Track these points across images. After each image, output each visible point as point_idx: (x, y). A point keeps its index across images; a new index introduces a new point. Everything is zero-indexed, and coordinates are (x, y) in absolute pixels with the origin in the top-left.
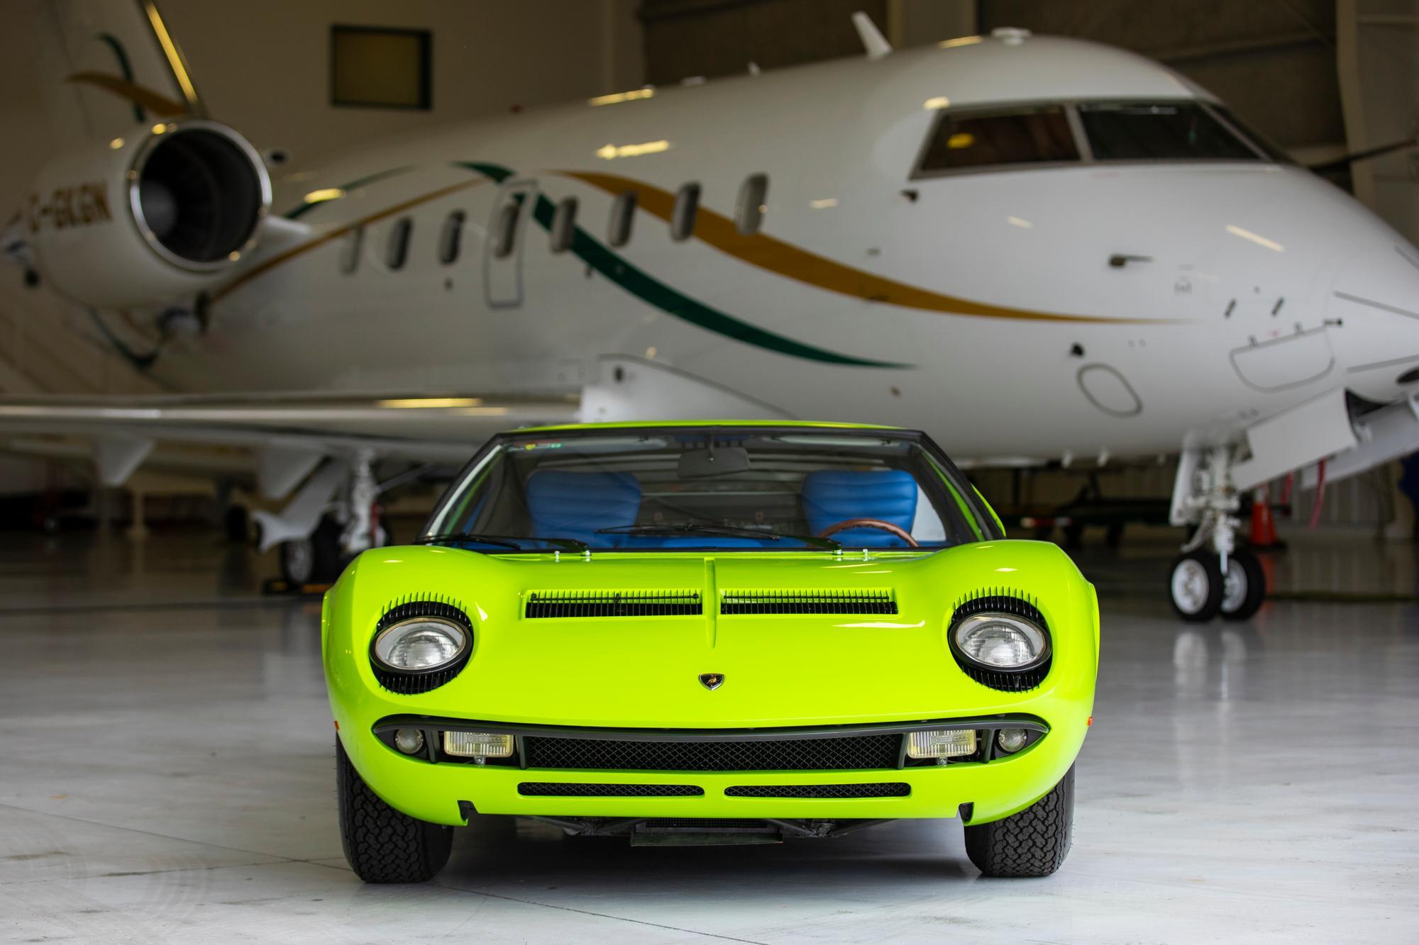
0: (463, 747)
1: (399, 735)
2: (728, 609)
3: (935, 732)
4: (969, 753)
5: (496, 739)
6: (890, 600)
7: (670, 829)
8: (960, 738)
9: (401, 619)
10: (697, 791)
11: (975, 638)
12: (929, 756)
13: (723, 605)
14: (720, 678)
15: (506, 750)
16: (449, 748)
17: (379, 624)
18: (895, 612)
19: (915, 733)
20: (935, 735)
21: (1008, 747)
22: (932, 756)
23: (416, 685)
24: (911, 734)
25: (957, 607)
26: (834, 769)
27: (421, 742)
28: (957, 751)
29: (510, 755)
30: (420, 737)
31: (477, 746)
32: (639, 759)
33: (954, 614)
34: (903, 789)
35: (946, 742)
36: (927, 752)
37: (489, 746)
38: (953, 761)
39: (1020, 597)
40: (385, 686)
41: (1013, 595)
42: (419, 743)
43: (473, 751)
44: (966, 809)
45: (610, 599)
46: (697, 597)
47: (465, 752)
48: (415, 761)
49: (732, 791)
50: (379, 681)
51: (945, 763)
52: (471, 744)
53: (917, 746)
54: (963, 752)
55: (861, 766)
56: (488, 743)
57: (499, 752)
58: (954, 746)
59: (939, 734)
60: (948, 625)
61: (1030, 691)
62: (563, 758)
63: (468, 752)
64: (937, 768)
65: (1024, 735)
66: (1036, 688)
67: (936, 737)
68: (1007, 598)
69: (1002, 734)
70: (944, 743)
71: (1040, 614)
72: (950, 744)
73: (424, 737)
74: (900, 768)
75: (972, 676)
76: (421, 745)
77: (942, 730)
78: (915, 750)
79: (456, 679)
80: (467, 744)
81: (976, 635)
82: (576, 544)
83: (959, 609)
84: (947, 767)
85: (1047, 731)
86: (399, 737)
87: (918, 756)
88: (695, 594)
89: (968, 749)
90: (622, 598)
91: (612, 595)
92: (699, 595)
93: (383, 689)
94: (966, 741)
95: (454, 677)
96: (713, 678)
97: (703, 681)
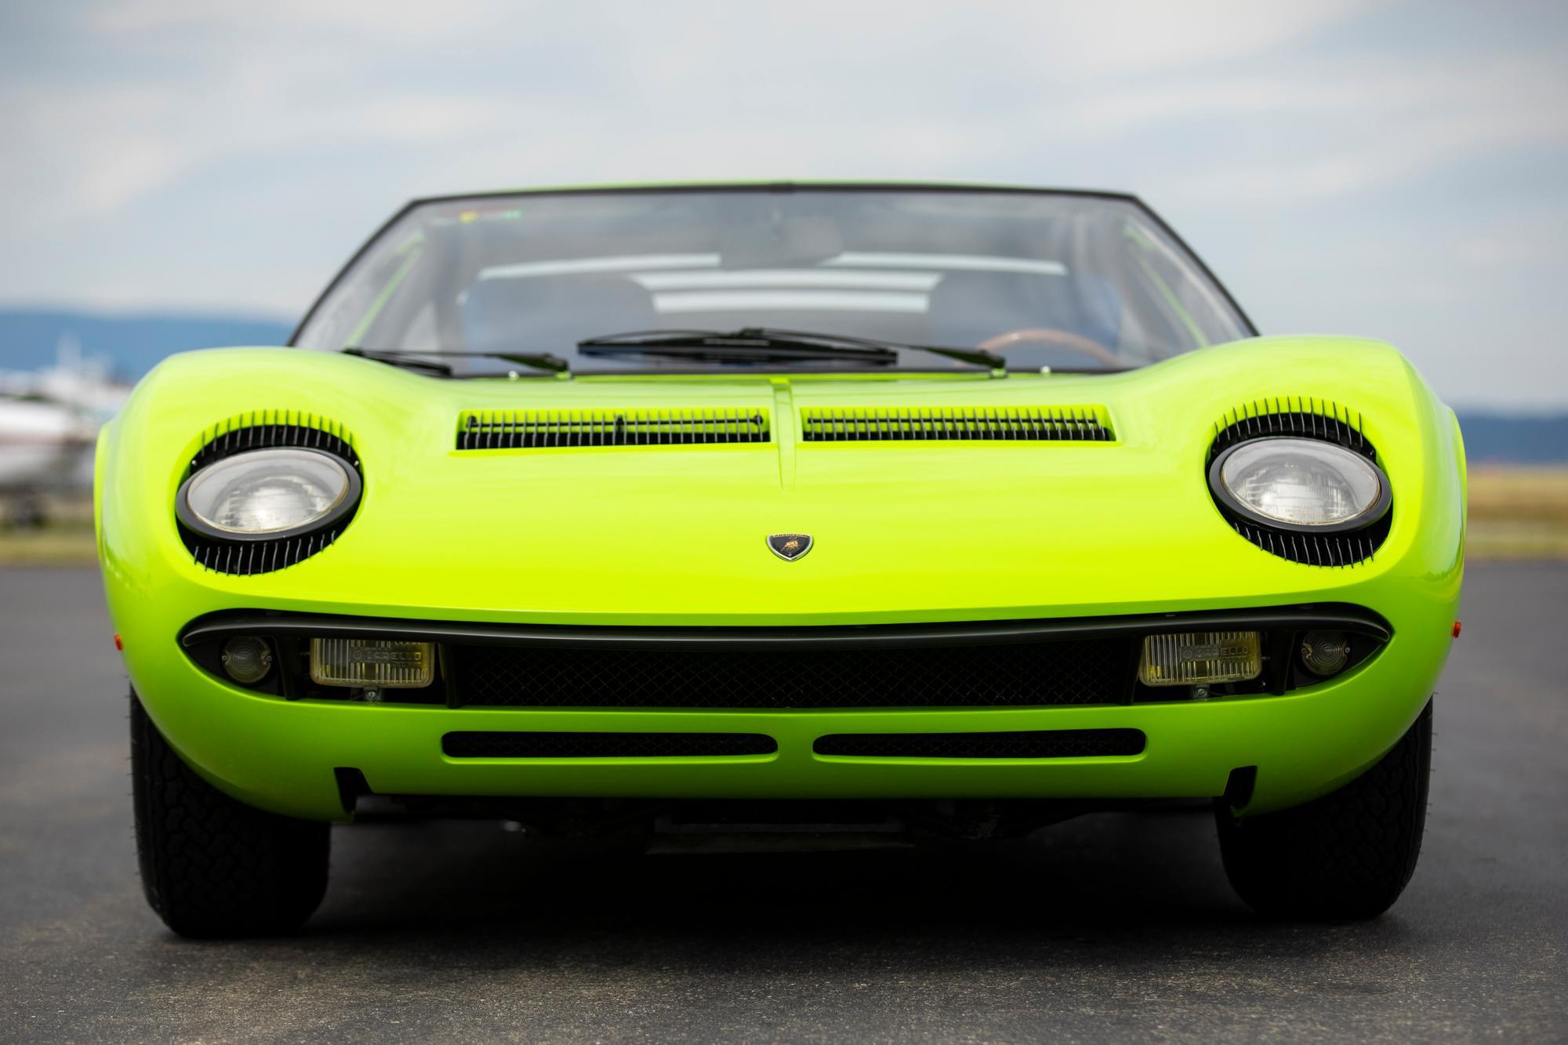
0: (344, 668)
1: (229, 650)
2: (815, 435)
3: (1188, 636)
4: (1249, 676)
5: (405, 656)
6: (1101, 425)
8: (1233, 650)
9: (233, 451)
10: (762, 744)
11: (1252, 482)
12: (1177, 683)
13: (806, 431)
14: (804, 543)
15: (423, 677)
16: (320, 673)
17: (194, 462)
18: (1109, 439)
19: (1152, 637)
20: (1188, 644)
21: (1317, 668)
22: (1184, 682)
23: (257, 559)
24: (1147, 638)
25: (1220, 429)
26: (1008, 704)
27: (268, 662)
28: (1228, 673)
29: (428, 684)
30: (266, 653)
31: (370, 668)
32: (660, 688)
33: (1216, 440)
34: (1131, 741)
35: (1207, 657)
36: (1175, 677)
37: (391, 669)
38: (1218, 692)
39: (1330, 413)
40: (202, 562)
41: (1318, 411)
42: (265, 663)
43: (361, 678)
44: (1243, 778)
45: (607, 424)
46: (761, 421)
47: (347, 679)
48: (259, 696)
49: (828, 744)
50: (193, 553)
51: (1206, 694)
52: (358, 665)
53: (1157, 664)
54: (1238, 675)
55: (1056, 701)
56: (389, 662)
57: (409, 679)
58: (1222, 665)
59: (1196, 644)
60: (1206, 460)
61: (1357, 565)
62: (523, 688)
63: (352, 680)
64: (1193, 702)
65: (1344, 644)
66: (1368, 561)
67: (1189, 648)
68: (1308, 417)
69: (1306, 642)
70: (1205, 659)
71: (1366, 441)
72: (1216, 662)
73: (273, 654)
74: (1128, 703)
75: (1254, 540)
76: (269, 667)
77: (1201, 632)
78: (1153, 671)
79: (330, 547)
80: (352, 665)
81: (1254, 478)
82: (549, 360)
83: (1224, 432)
84: (1208, 701)
85: (1386, 638)
86: (228, 653)
87: (1157, 682)
88: (756, 417)
89: (1248, 669)
90: (630, 423)
91: (610, 419)
92: (764, 418)
93: (200, 567)
94: (1244, 656)
95: (326, 544)
96: (793, 543)
97: (774, 546)
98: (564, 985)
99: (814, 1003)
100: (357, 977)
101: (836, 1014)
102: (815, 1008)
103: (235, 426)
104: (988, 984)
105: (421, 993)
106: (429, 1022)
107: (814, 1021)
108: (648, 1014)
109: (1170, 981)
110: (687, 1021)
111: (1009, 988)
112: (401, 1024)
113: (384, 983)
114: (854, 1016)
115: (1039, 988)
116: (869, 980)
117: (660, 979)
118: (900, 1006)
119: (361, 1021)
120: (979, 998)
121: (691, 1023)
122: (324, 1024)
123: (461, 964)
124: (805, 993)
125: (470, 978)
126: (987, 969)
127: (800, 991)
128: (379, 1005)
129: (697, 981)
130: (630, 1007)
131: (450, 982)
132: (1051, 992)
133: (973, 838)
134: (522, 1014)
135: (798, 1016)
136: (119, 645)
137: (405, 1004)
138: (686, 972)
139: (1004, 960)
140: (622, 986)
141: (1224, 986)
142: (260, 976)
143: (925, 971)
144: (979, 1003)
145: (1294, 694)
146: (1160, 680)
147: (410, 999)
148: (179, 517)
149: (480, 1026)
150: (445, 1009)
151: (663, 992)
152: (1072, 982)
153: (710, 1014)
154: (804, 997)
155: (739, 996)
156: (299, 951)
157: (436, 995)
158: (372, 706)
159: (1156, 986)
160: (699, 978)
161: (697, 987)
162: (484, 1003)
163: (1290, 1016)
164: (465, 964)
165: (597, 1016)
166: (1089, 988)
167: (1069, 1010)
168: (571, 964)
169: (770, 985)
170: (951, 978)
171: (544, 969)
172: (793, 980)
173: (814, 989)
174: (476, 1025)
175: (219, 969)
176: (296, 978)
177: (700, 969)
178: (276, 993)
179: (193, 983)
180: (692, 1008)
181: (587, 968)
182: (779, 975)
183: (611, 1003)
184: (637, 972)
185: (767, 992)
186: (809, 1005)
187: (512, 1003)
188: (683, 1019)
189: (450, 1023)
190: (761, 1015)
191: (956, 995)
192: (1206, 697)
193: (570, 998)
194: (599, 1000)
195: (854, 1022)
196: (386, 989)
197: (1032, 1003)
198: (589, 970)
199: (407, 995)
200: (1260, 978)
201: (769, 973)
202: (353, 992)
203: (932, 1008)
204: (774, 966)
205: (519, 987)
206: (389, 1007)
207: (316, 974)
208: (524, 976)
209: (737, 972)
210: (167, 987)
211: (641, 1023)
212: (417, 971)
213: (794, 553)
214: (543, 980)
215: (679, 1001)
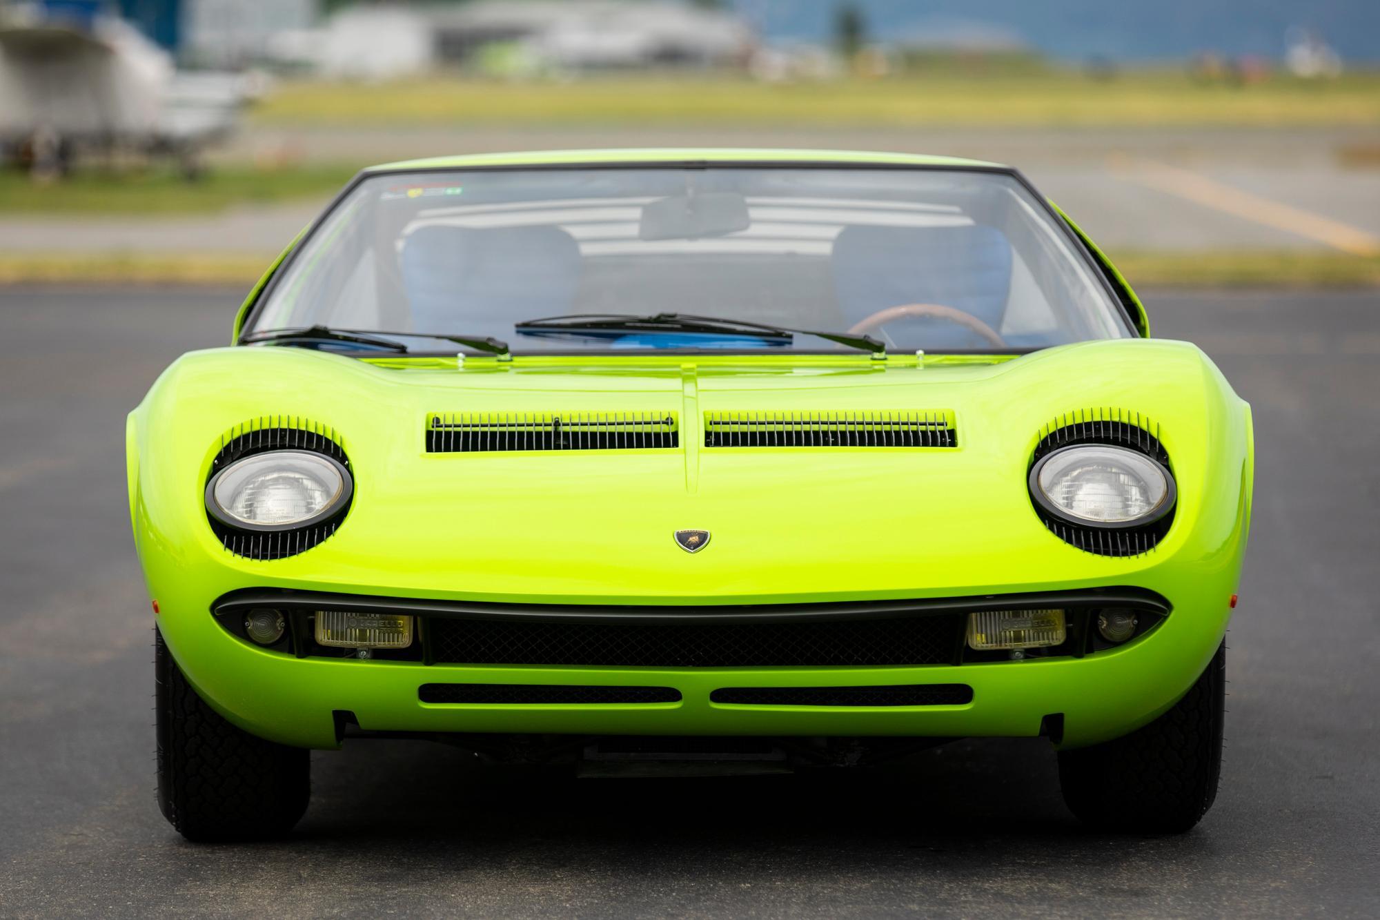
0: (342, 633)
1: (250, 619)
2: (715, 439)
3: (1006, 613)
4: (1056, 643)
5: (389, 623)
6: (949, 427)
7: (632, 754)
8: (1043, 622)
9: (247, 451)
10: (671, 694)
11: (1066, 480)
12: (998, 648)
13: (708, 434)
14: (703, 538)
15: (404, 641)
16: (323, 637)
17: (215, 461)
18: (953, 444)
19: (978, 614)
20: (1007, 617)
21: (1111, 636)
22: (1004, 646)
23: (274, 547)
24: (974, 615)
25: (1043, 437)
26: (864, 664)
27: (281, 627)
28: (1039, 640)
29: (408, 645)
30: (279, 621)
31: (363, 632)
32: (590, 650)
33: (1038, 446)
34: (962, 693)
35: (1023, 628)
36: (996, 642)
37: (379, 633)
38: (1032, 654)
39: (1134, 422)
40: (231, 548)
41: (1125, 420)
42: (279, 629)
43: (355, 641)
44: (1053, 722)
45: (546, 425)
46: (672, 423)
47: (345, 641)
48: (273, 654)
49: (721, 695)
50: (223, 542)
51: (1022, 656)
52: (353, 630)
53: (982, 633)
54: (1046, 641)
55: (902, 661)
56: (377, 628)
57: (393, 641)
58: (1034, 634)
59: (1013, 617)
60: (1029, 463)
61: (1142, 555)
62: (483, 649)
63: (349, 642)
64: (1012, 663)
65: (1133, 617)
66: (1151, 552)
67: (1007, 620)
68: (1115, 424)
69: (1102, 615)
70: (1019, 629)
71: (1161, 447)
72: (1029, 631)
73: (286, 621)
74: (957, 664)
75: (1060, 535)
76: (282, 632)
77: (1017, 609)
78: (979, 638)
79: (331, 537)
80: (349, 631)
81: (1069, 478)
82: (491, 344)
83: (1046, 439)
84: (1024, 662)
85: (1166, 613)
86: (250, 621)
87: (982, 647)
88: (668, 419)
89: (1055, 637)
90: (564, 425)
91: (549, 421)
92: (674, 420)
93: (229, 552)
94: (1051, 627)
95: (328, 536)
96: (694, 538)
97: (680, 541)
98: (514, 884)
99: (708, 899)
100: (350, 876)
101: (724, 908)
102: (708, 903)
103: (247, 430)
104: (845, 886)
105: (404, 890)
106: (416, 912)
107: (707, 913)
108: (581, 906)
109: (987, 885)
110: (611, 912)
111: (860, 888)
112: (395, 913)
113: (372, 881)
114: (736, 909)
115: (884, 889)
116: (753, 881)
117: (589, 879)
118: (773, 902)
119: (364, 910)
120: (835, 897)
121: (614, 914)
122: (337, 913)
123: (429, 866)
124: (701, 892)
125: (439, 877)
126: (848, 873)
127: (698, 890)
128: (374, 898)
129: (618, 881)
130: (567, 901)
131: (424, 881)
132: (892, 893)
133: (842, 766)
134: (486, 906)
135: (696, 909)
136: (156, 609)
137: (394, 898)
138: (609, 873)
139: (863, 866)
140: (560, 885)
141: (1027, 889)
142: (271, 876)
143: (799, 874)
144: (833, 900)
145: (1091, 657)
146: (984, 645)
147: (396, 894)
148: (209, 510)
149: (456, 915)
150: (425, 902)
151: (591, 889)
152: (910, 885)
153: (628, 907)
154: (701, 894)
155: (651, 893)
156: (294, 854)
157: (416, 891)
158: (363, 663)
159: (974, 889)
160: (620, 879)
161: (618, 886)
162: (454, 898)
163: (1065, 913)
164: (432, 866)
165: (543, 908)
166: (922, 889)
167: (900, 907)
168: (517, 866)
169: (676, 886)
170: (817, 880)
171: (496, 871)
172: (693, 880)
173: (709, 888)
174: (452, 914)
175: (235, 870)
176: (300, 877)
177: (620, 871)
178: (290, 889)
179: (220, 880)
180: (614, 903)
181: (530, 870)
182: (683, 877)
183: (552, 898)
184: (571, 873)
185: (672, 891)
186: (704, 901)
187: (476, 898)
188: (607, 911)
189: (433, 913)
190: (667, 908)
191: (818, 894)
192: (1022, 659)
193: (520, 894)
194: (543, 895)
195: (737, 914)
196: (376, 886)
197: (874, 900)
198: (532, 871)
199: (393, 891)
200: (1059, 883)
201: (674, 875)
202: (350, 888)
203: (797, 904)
204: (679, 869)
205: (479, 885)
206: (382, 900)
207: (315, 873)
208: (481, 876)
209: (650, 874)
210: (201, 884)
211: (576, 914)
212: (395, 870)
213: (696, 546)
214: (496, 880)
215: (605, 897)
